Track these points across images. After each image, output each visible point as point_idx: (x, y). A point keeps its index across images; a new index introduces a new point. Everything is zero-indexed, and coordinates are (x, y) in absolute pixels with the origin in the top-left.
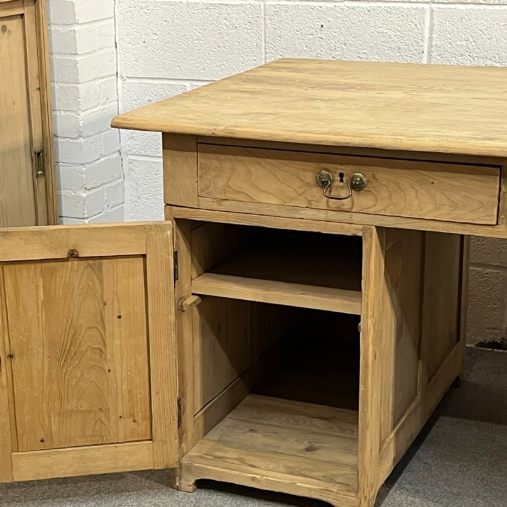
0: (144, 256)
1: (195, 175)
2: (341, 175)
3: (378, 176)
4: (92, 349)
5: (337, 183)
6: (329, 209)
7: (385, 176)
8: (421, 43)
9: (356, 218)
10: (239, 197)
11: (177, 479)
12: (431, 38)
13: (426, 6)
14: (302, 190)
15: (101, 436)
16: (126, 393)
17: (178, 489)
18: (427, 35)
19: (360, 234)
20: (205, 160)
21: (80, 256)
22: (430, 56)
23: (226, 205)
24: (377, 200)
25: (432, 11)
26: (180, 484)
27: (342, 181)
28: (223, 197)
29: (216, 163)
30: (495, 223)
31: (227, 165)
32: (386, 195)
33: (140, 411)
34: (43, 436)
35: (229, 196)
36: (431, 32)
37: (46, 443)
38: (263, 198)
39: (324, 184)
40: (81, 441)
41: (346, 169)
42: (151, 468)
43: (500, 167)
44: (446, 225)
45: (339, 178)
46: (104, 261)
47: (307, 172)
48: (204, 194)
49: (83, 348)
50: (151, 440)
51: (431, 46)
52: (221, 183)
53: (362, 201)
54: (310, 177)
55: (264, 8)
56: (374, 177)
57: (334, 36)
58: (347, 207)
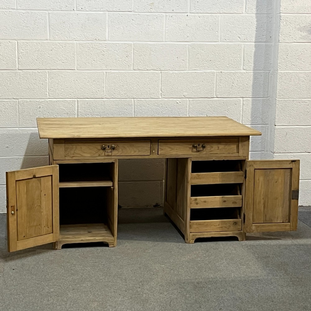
0: (52, 176)
1: (64, 150)
2: (108, 146)
3: (119, 145)
4: (38, 205)
5: (107, 148)
6: (105, 156)
7: (121, 145)
8: (75, 111)
9: (113, 157)
10: (78, 155)
11: (56, 246)
12: (78, 110)
13: (76, 99)
14: (98, 151)
15: (39, 233)
16: (46, 218)
17: (56, 249)
18: (76, 109)
19: (114, 162)
20: (67, 145)
21: (36, 177)
22: (78, 115)
23: (74, 158)
24: (119, 152)
25: (78, 101)
26: (57, 247)
27: (109, 148)
28: (73, 156)
29: (71, 146)
30: (149, 154)
31: (74, 147)
32: (121, 150)
33: (50, 224)
34: (24, 235)
35: (75, 155)
36: (78, 107)
37: (25, 237)
38: (86, 155)
39: (104, 149)
40: (34, 235)
41: (109, 144)
42: (52, 242)
43: (150, 140)
44: (137, 156)
45: (108, 147)
46: (42, 178)
47: (98, 146)
48: (67, 156)
49: (35, 206)
50: (52, 233)
51: (78, 112)
52: (72, 152)
53: (115, 152)
54: (99, 147)
55: (18, 102)
56: (118, 146)
57: (44, 110)
58: (110, 155)
